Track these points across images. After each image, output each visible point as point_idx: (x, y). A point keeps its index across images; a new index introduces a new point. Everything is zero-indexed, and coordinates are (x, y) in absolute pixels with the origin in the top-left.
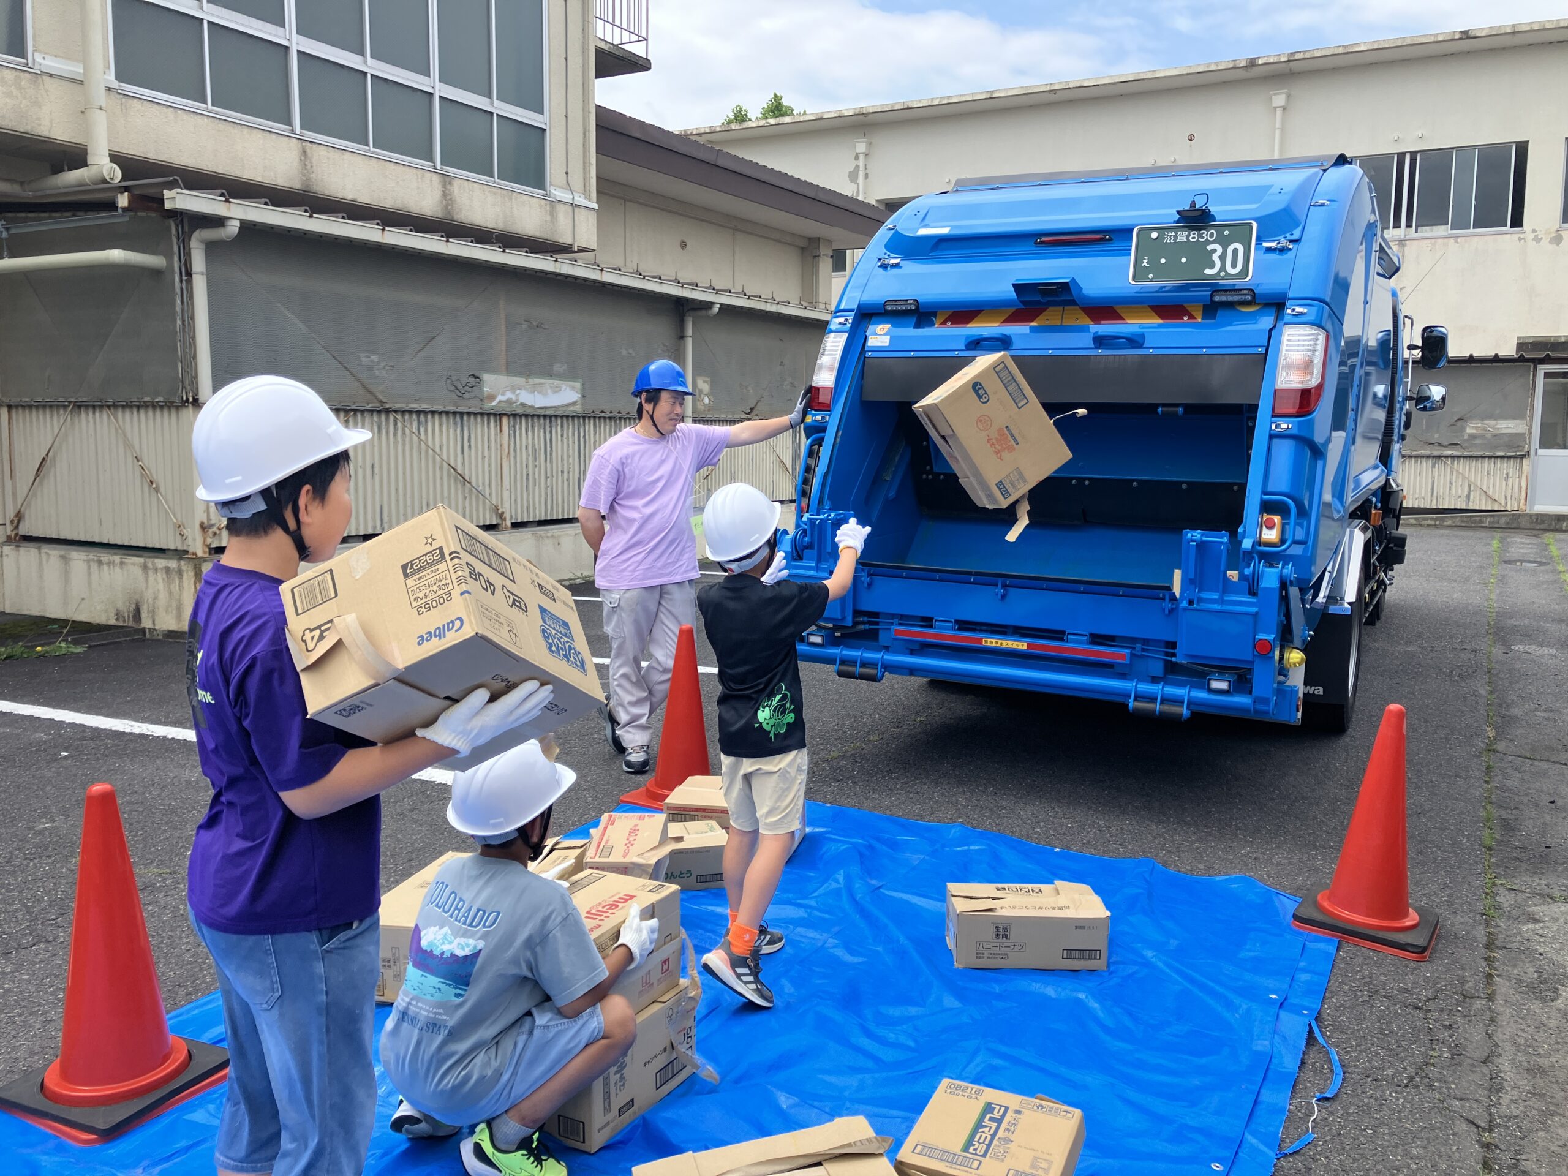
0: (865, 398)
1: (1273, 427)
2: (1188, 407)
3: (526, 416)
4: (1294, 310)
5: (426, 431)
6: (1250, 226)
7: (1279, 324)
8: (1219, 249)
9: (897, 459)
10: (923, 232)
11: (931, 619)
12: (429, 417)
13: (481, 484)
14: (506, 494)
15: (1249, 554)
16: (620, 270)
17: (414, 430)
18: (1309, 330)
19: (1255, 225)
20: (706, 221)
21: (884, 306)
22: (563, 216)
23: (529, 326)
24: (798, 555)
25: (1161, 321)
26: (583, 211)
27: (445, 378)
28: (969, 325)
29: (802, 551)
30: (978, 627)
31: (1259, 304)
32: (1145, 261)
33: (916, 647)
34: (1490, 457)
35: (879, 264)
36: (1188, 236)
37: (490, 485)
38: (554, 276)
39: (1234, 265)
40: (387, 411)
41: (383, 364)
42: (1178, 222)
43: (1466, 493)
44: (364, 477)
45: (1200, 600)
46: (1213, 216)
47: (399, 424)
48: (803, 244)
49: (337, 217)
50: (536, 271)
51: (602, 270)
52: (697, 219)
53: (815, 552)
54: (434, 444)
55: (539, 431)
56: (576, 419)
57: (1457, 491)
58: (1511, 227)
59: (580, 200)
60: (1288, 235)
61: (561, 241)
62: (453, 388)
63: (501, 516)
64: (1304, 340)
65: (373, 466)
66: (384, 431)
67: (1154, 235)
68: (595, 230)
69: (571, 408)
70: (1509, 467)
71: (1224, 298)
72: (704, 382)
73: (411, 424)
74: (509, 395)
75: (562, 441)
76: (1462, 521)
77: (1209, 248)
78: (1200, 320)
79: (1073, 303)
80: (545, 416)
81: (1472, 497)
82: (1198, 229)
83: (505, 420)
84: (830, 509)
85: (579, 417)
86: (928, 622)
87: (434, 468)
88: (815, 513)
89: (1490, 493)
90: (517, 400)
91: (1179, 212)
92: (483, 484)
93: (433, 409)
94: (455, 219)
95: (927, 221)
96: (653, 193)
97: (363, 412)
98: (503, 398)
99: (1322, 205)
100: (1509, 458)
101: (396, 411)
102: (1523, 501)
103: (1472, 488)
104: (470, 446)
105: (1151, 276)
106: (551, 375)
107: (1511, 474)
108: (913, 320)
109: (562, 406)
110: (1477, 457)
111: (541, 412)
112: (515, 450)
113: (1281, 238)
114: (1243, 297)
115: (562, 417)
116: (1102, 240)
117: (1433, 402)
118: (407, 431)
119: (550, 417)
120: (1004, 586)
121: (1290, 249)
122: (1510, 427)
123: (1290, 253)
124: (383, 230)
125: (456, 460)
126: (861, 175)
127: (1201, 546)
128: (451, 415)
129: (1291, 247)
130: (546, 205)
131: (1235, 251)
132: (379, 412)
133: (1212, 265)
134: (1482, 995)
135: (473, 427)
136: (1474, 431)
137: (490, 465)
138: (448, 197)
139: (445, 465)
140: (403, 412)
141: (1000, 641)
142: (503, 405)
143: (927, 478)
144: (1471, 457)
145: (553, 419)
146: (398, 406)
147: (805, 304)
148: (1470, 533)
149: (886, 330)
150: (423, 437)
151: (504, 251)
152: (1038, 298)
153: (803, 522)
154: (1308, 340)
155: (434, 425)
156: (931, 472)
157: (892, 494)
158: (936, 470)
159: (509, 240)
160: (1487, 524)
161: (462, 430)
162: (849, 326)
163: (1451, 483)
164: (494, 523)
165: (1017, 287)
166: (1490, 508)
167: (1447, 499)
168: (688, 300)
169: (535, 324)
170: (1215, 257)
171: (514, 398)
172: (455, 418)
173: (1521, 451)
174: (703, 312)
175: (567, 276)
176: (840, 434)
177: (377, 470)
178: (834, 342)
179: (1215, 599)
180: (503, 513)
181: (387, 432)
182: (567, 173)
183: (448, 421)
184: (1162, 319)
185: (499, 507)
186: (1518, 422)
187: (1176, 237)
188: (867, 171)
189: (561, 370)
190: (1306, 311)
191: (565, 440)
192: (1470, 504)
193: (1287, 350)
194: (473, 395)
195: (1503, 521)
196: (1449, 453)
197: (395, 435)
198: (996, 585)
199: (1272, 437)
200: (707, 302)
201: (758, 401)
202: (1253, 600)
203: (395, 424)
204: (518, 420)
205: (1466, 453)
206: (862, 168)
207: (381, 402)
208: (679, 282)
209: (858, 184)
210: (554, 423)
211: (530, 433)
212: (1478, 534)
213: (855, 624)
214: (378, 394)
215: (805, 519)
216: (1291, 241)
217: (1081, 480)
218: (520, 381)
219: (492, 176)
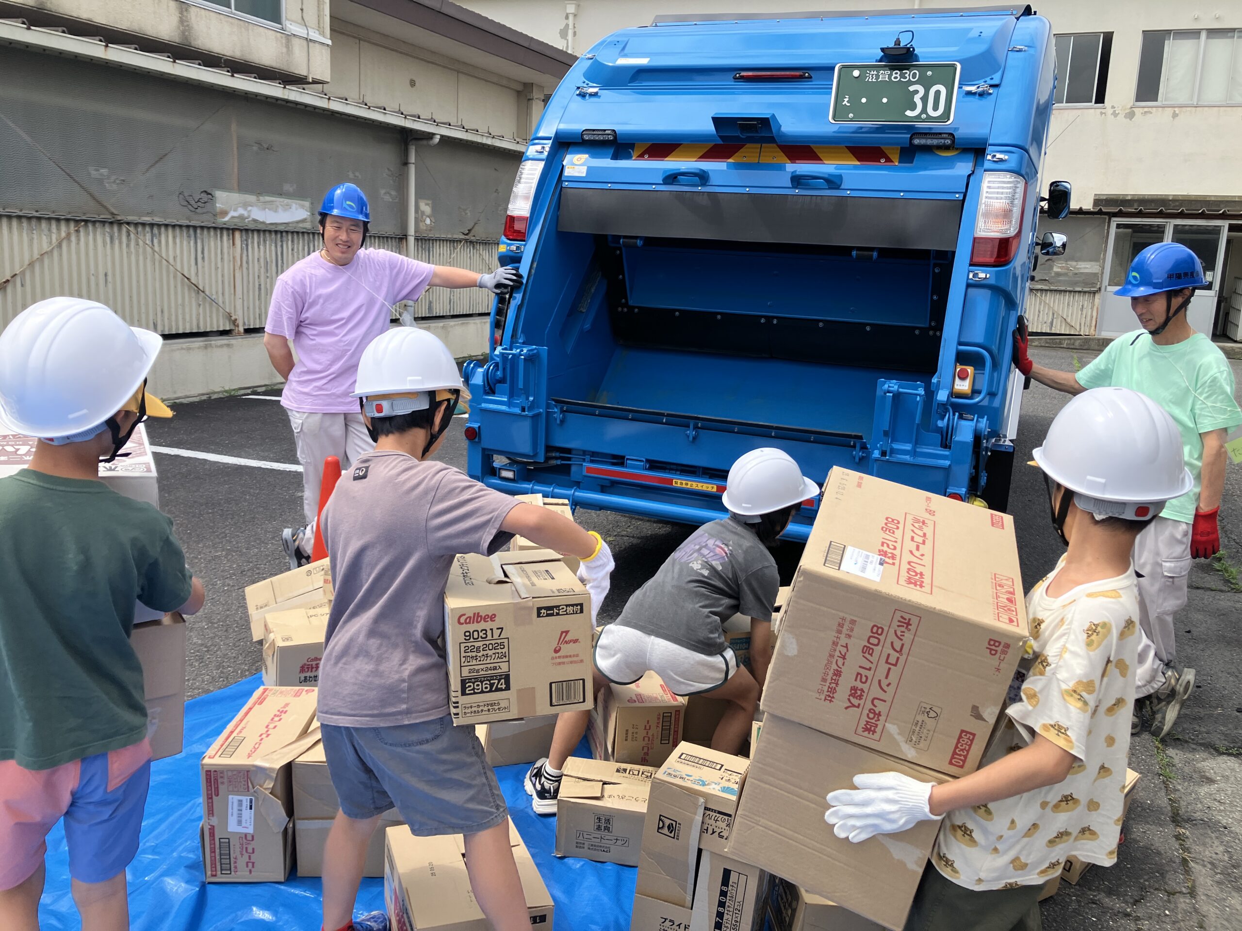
0: (559, 230)
1: (971, 276)
2: (883, 252)
3: (258, 231)
4: (994, 156)
5: (160, 242)
6: (954, 67)
7: (979, 171)
8: (921, 90)
9: (593, 290)
10: (622, 62)
11: (623, 457)
12: (163, 229)
13: (214, 292)
14: (239, 303)
15: (944, 407)
16: (346, 100)
17: (148, 242)
18: (1008, 178)
19: (959, 67)
20: (436, 64)
21: (582, 135)
22: (298, 49)
23: (259, 148)
24: (490, 388)
25: (858, 163)
26: (317, 45)
27: (178, 193)
28: (666, 159)
29: (495, 385)
30: (668, 467)
31: (957, 149)
32: (846, 100)
33: (607, 483)
34: (1070, 292)
35: (578, 92)
36: (890, 76)
37: (223, 294)
38: (284, 103)
39: (936, 108)
40: (120, 223)
41: (113, 178)
42: (880, 61)
43: (1050, 320)
44: (97, 285)
45: (893, 451)
46: (916, 56)
47: (132, 236)
48: (520, 88)
49: (57, 31)
50: (267, 97)
51: (329, 99)
52: (425, 61)
53: (506, 386)
54: (167, 254)
55: (270, 245)
56: (306, 235)
57: (1043, 318)
58: (1096, 102)
59: (314, 35)
60: (988, 79)
61: (296, 72)
62: (185, 203)
63: (234, 322)
64: (1003, 188)
65: (106, 275)
66: (117, 242)
67: (856, 73)
68: (329, 64)
69: (301, 225)
70: (1085, 300)
71: (923, 142)
72: (427, 204)
73: (145, 235)
74: (241, 211)
75: (293, 254)
76: (1047, 343)
77: (911, 88)
78: (897, 164)
79: (771, 140)
80: (276, 232)
81: (1054, 323)
82: (901, 69)
83: (237, 235)
84: (524, 343)
85: (308, 233)
86: (619, 460)
87: (168, 276)
88: (508, 348)
89: (1069, 320)
90: (249, 216)
91: (883, 50)
92: (217, 293)
93: (166, 222)
94: (193, 45)
95: (626, 51)
96: (384, 35)
97: (94, 222)
98: (235, 214)
99: (1020, 51)
100: (1085, 292)
101: (128, 223)
102: (1093, 328)
103: (1055, 316)
104: (203, 258)
105: (851, 115)
106: (281, 194)
107: (1085, 306)
108: (611, 151)
109: (292, 223)
110: (1061, 291)
111: (273, 228)
112: (247, 263)
113: (981, 82)
114: (943, 141)
115: (293, 233)
116: (801, 78)
117: (1055, 247)
118: (141, 243)
119: (281, 232)
120: (696, 427)
121: (991, 94)
122: (1087, 267)
123: (990, 97)
124: (107, 46)
125: (189, 270)
126: (570, 32)
127: (897, 396)
128: (184, 229)
129: (991, 91)
130: (282, 38)
131: (938, 93)
132: (111, 223)
133: (913, 107)
134: (1184, 890)
135: (206, 240)
136: (1059, 270)
137: (223, 276)
138: (185, 24)
139: (179, 275)
140: (136, 225)
141: (690, 483)
142: (236, 220)
143: (622, 311)
144: (1055, 291)
145: (284, 234)
146: (130, 218)
147: (518, 140)
148: (1053, 353)
149: (583, 160)
150: (156, 248)
151: (233, 76)
152: (737, 133)
153: (496, 356)
154: (1007, 188)
155: (168, 240)
156: (626, 305)
157: (587, 326)
158: (631, 303)
159: (237, 67)
160: (1065, 346)
161: (196, 243)
162: (546, 154)
163: (1039, 312)
164: (228, 328)
165: (717, 121)
166: (1068, 333)
167: (1035, 324)
168: (410, 131)
169: (266, 146)
170: (917, 99)
171: (246, 214)
172: (188, 231)
173: (1094, 287)
174: (425, 142)
175: (296, 103)
176: (535, 265)
177: (110, 278)
178: (531, 170)
179: (908, 451)
180: (236, 320)
181: (120, 243)
182: (302, 10)
183: (181, 234)
184: (859, 161)
185: (233, 315)
186: (1093, 263)
187: (877, 76)
188: (576, 30)
189: (291, 190)
190: (1006, 157)
191: (295, 254)
192: (1053, 328)
193: (986, 197)
194: (204, 210)
195: (1077, 343)
196: (1039, 287)
197: (128, 246)
198: (688, 426)
199: (969, 286)
200: (429, 133)
201: (476, 224)
202: (946, 453)
203: (128, 235)
204: (250, 235)
205: (1052, 288)
206: (571, 26)
207: (112, 214)
208: (402, 114)
209: (568, 40)
210: (284, 239)
211: (262, 247)
212: (1060, 353)
213: (547, 459)
214: (109, 206)
215: (497, 352)
216: (992, 86)
217: (769, 319)
218: (252, 198)
219: (229, 7)
